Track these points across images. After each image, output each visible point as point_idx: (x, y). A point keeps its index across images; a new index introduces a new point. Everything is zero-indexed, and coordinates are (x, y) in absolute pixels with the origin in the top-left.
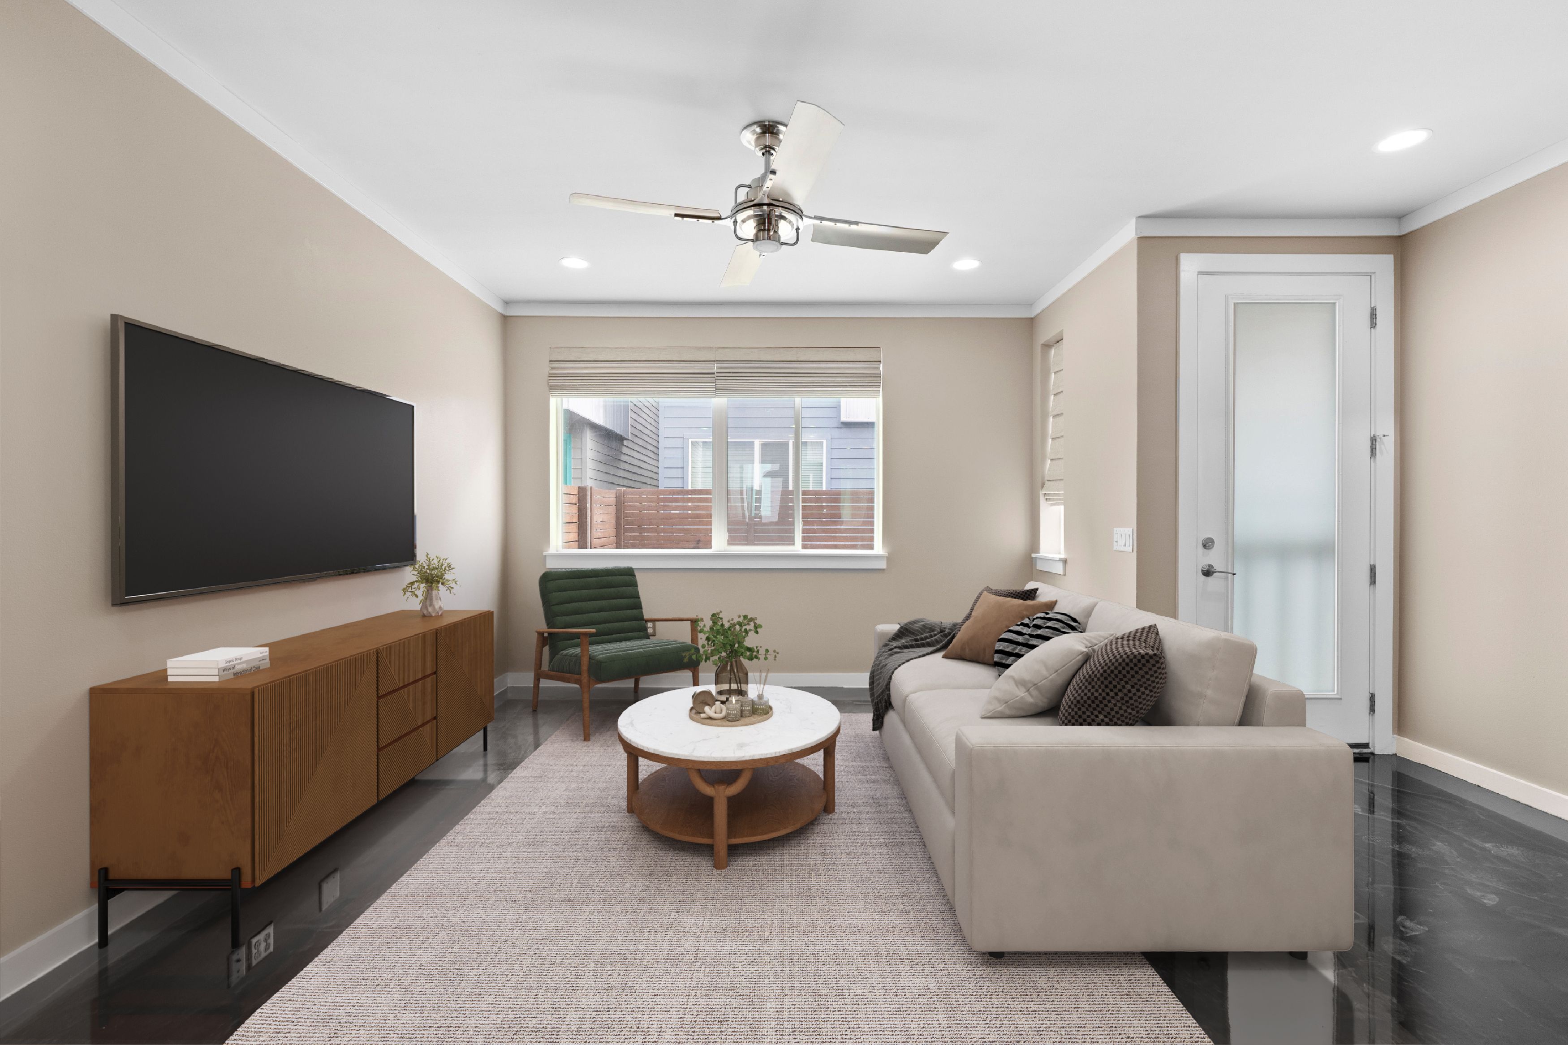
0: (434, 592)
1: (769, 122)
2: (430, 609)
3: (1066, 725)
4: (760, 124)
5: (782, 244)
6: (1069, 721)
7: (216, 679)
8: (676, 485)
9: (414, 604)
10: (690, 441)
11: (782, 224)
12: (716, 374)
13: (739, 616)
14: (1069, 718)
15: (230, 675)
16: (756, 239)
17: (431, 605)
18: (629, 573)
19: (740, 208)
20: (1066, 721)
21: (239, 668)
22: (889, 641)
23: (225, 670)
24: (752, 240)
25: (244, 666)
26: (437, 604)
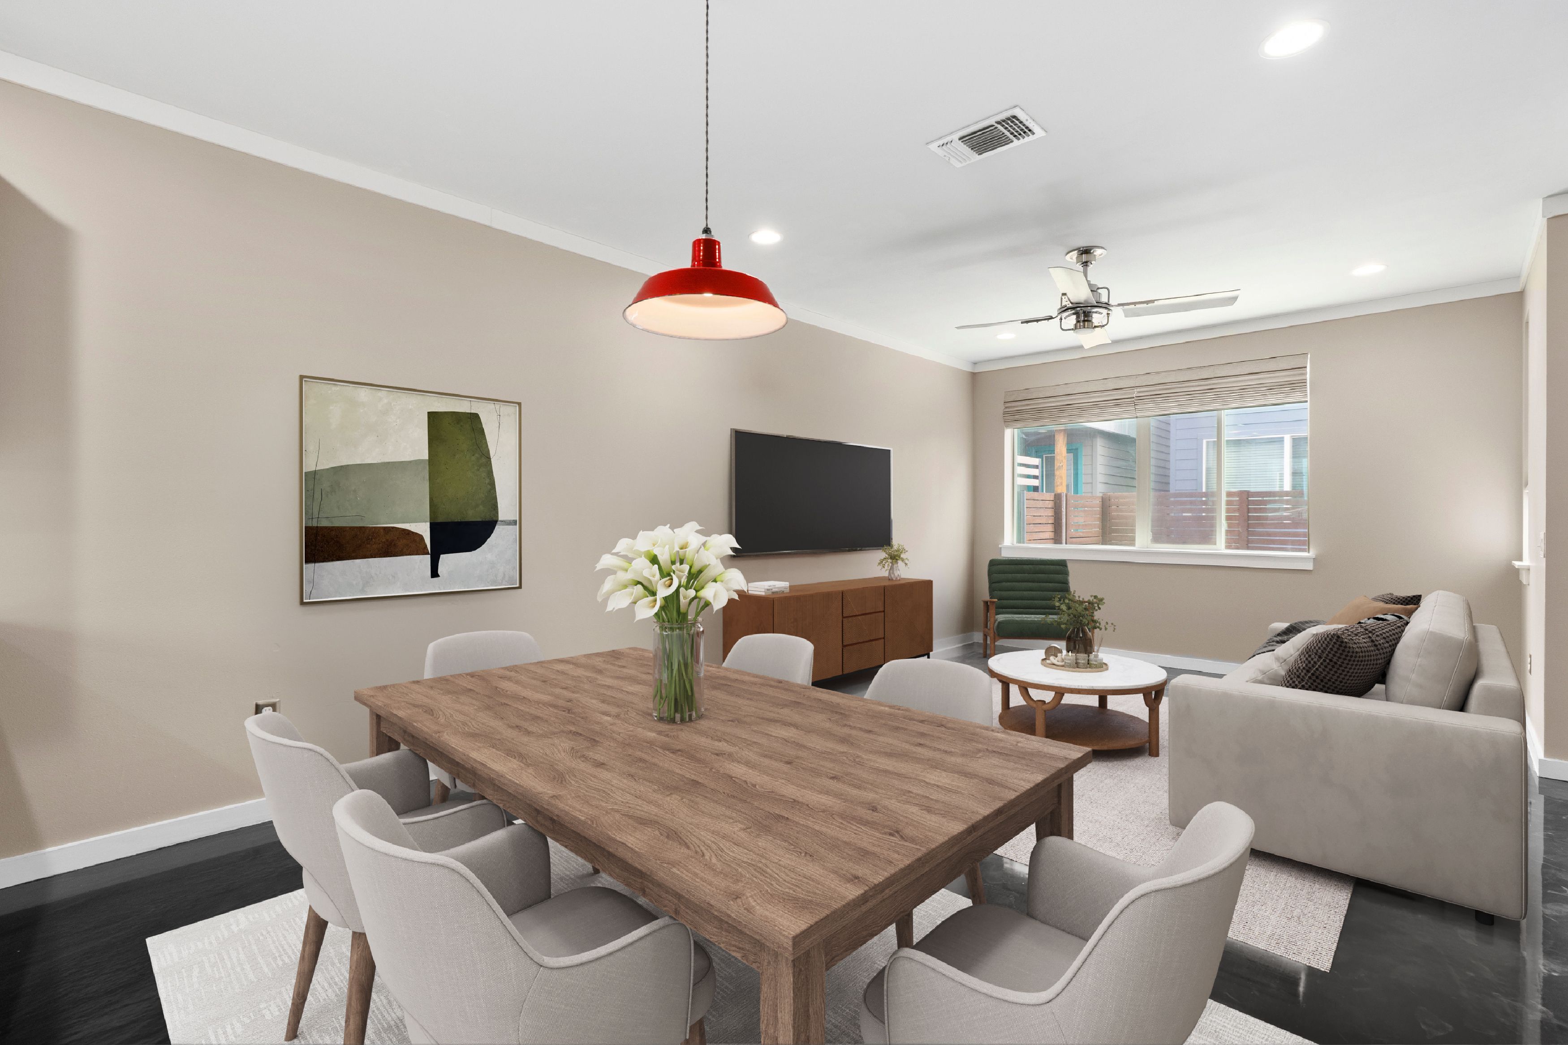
0: (895, 565)
1: (1083, 247)
2: (892, 576)
3: (1288, 687)
4: (1078, 249)
5: (1096, 327)
6: (1290, 685)
7: (763, 594)
8: (1187, 487)
9: (884, 573)
10: (1205, 441)
11: (1094, 315)
12: (1136, 398)
13: (1091, 596)
14: (1291, 682)
15: (770, 593)
16: (1076, 328)
17: (893, 573)
18: (1062, 564)
19: (1064, 309)
20: (1288, 684)
21: (774, 590)
22: (1275, 637)
23: (768, 590)
24: (1072, 329)
25: (777, 590)
26: (897, 573)
